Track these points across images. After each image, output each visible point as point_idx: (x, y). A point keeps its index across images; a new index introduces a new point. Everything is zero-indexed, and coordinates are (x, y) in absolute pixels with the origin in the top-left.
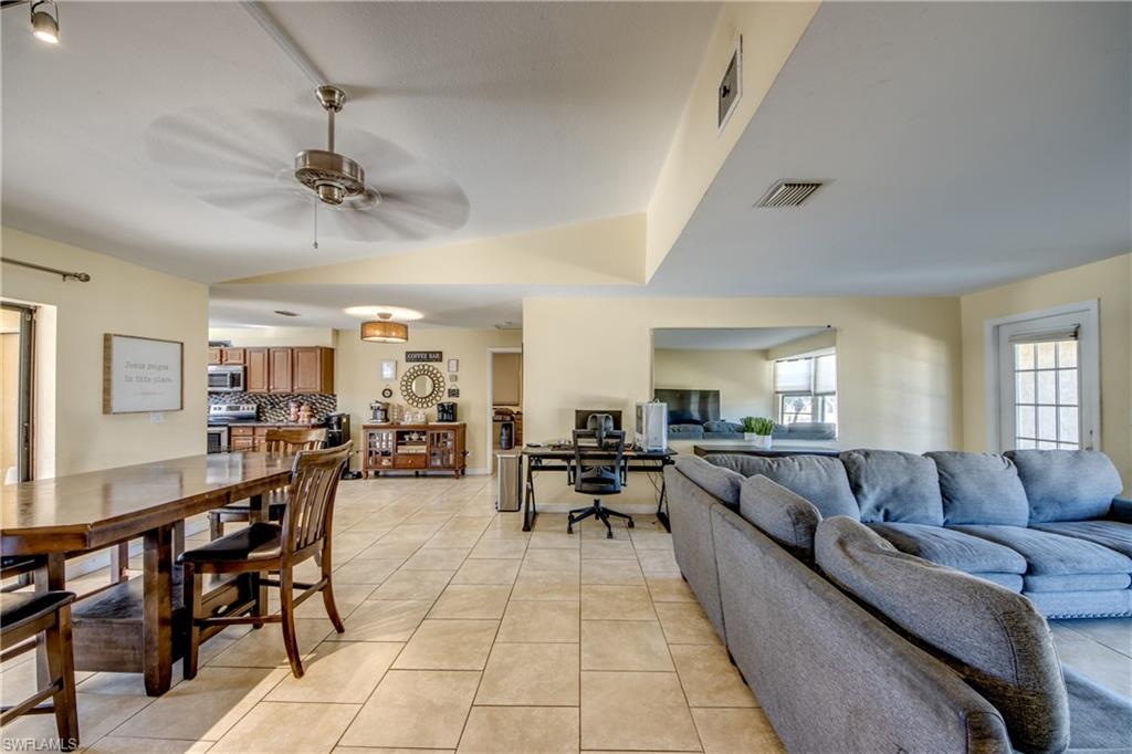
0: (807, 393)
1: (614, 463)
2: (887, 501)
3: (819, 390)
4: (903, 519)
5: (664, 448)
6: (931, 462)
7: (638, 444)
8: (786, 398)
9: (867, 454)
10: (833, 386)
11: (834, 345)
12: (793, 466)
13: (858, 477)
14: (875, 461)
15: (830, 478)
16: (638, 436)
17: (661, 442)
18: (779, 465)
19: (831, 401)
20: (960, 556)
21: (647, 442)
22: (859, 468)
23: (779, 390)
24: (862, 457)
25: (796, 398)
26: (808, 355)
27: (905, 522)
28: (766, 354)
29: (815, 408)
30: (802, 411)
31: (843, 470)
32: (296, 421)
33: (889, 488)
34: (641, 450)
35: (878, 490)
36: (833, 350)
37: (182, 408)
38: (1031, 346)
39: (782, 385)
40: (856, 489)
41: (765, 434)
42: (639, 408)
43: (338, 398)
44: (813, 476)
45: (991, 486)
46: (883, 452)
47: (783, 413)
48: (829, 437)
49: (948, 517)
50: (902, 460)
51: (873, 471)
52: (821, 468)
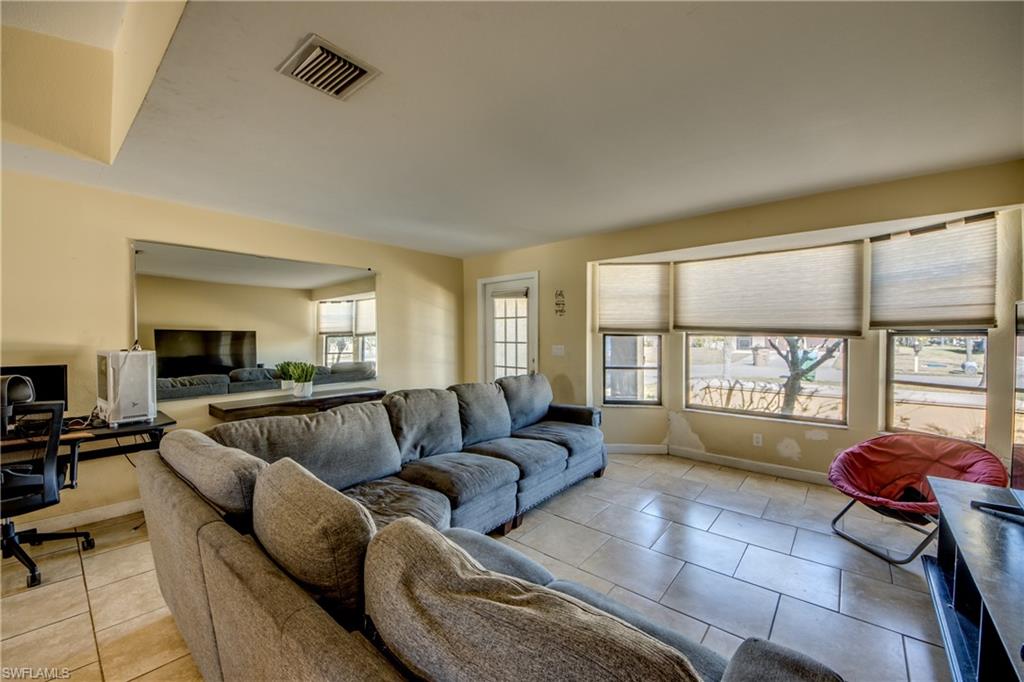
0: (349, 334)
1: (43, 454)
2: (423, 438)
3: (360, 331)
4: (435, 452)
5: (152, 416)
6: (454, 394)
7: (102, 416)
8: (329, 339)
9: (406, 395)
10: (373, 329)
11: (374, 290)
12: (335, 421)
13: (399, 420)
14: (413, 400)
15: (373, 425)
16: (100, 403)
17: (147, 408)
18: (318, 422)
19: (370, 341)
20: (481, 481)
21: (117, 411)
22: (400, 411)
23: (323, 330)
24: (402, 398)
25: (339, 339)
26: (350, 298)
27: (436, 454)
28: (309, 294)
29: (356, 349)
30: (344, 351)
31: (386, 415)
33: (424, 425)
34: (105, 424)
35: (415, 429)
36: (373, 295)
38: (503, 300)
39: (325, 326)
40: (397, 431)
41: (306, 381)
42: (102, 359)
44: (357, 428)
45: (490, 409)
46: (419, 391)
47: (326, 354)
48: (370, 377)
49: (465, 441)
50: (434, 396)
51: (412, 412)
52: (364, 417)
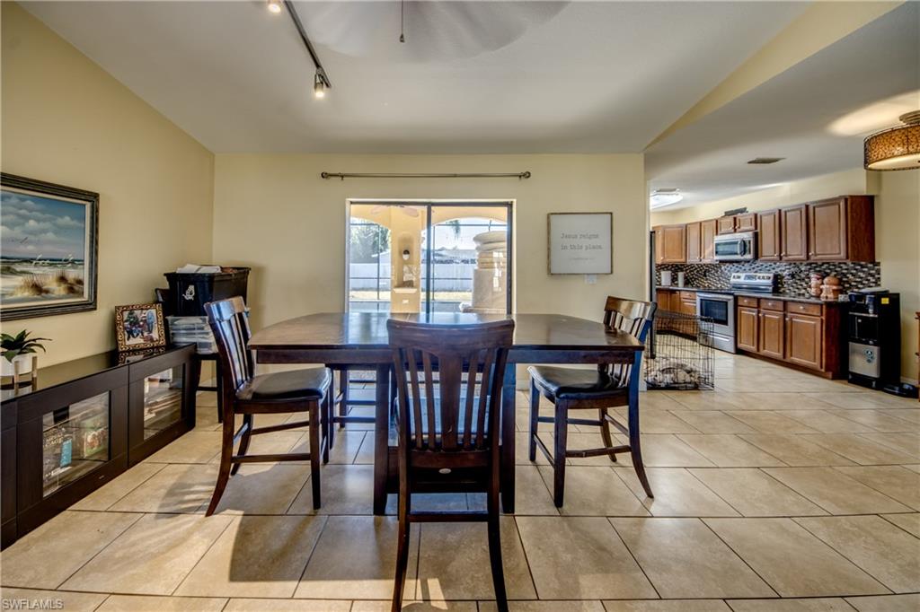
32: (818, 297)
37: (612, 272)
43: (883, 268)
